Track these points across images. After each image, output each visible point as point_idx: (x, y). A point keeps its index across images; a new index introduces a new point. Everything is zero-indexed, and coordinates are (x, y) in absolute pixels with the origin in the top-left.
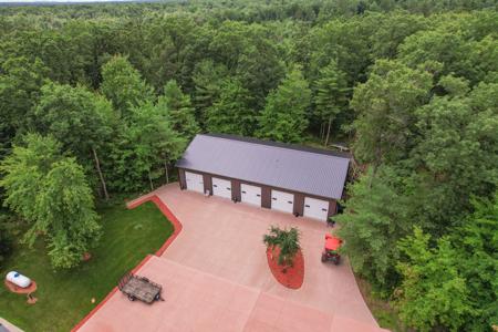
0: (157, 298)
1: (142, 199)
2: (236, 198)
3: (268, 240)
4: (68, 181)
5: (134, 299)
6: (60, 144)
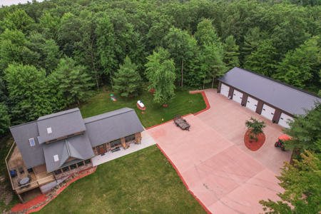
2: (244, 104)
3: (248, 123)
4: (168, 68)
5: (178, 126)
6: (170, 55)
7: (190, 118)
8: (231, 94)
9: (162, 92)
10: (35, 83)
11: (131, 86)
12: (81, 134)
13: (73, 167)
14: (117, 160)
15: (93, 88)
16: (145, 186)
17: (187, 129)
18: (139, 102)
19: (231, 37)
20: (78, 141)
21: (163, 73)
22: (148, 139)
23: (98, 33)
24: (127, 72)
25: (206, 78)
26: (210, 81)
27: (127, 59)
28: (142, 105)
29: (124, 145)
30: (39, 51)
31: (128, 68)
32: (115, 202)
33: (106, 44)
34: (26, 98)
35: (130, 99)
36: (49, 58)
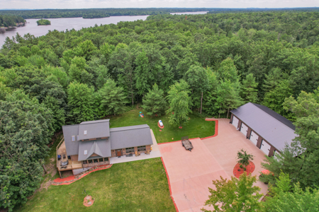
0: (190, 149)
1: (213, 119)
2: (248, 137)
3: (239, 154)
5: (183, 146)
6: (189, 86)
7: (196, 142)
8: (240, 127)
10: (85, 97)
15: (127, 105)
18: (160, 121)
19: (251, 75)
23: (137, 64)
24: (153, 96)
25: (222, 109)
26: (223, 112)
27: (155, 86)
28: (161, 124)
30: (93, 73)
31: (155, 92)
33: (141, 72)
34: (78, 106)
35: (155, 118)
36: (99, 78)
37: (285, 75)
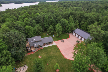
1: (68, 34)
2: (78, 37)
3: (77, 41)
4: (60, 28)
5: (61, 41)
6: (61, 25)
7: (65, 40)
8: (75, 35)
9: (58, 33)
10: (31, 30)
11: (52, 32)
12: (41, 41)
13: (39, 47)
14: (47, 47)
15: (43, 32)
16: (53, 52)
17: (63, 42)
18: (53, 35)
19: (77, 21)
20: (40, 42)
21: (59, 29)
22: (54, 43)
23: (45, 19)
24: (51, 28)
25: (70, 31)
26: (71, 31)
27: (51, 25)
28: (54, 36)
29: (49, 44)
31: (51, 27)
32: (47, 54)
33: (46, 22)
34: (29, 33)
35: (51, 35)
37: (86, 20)
